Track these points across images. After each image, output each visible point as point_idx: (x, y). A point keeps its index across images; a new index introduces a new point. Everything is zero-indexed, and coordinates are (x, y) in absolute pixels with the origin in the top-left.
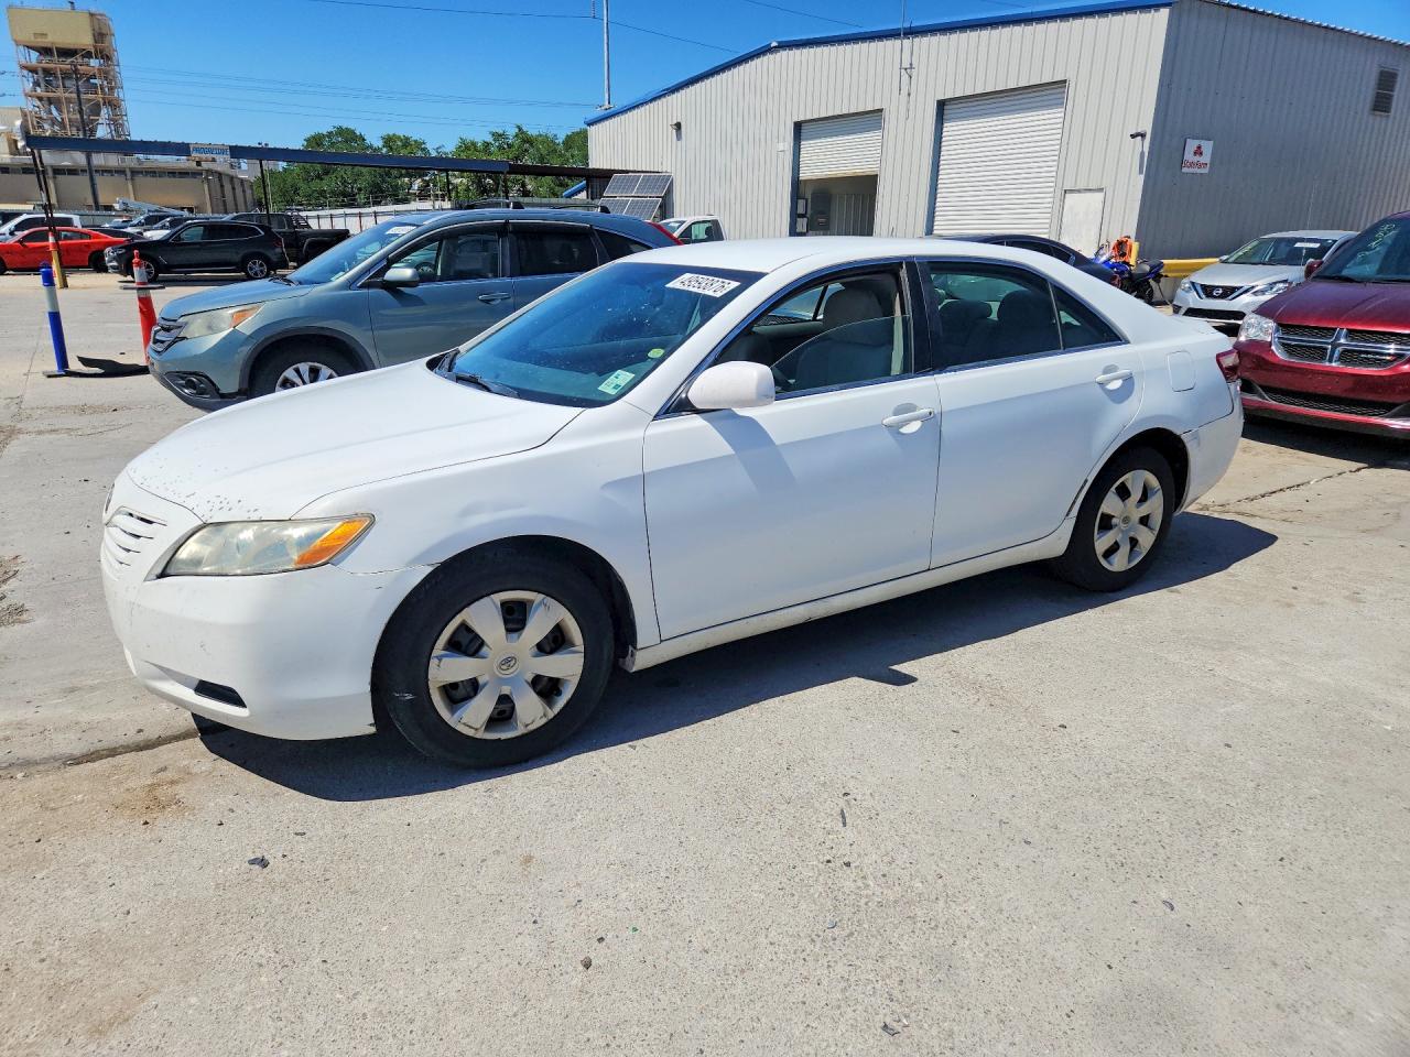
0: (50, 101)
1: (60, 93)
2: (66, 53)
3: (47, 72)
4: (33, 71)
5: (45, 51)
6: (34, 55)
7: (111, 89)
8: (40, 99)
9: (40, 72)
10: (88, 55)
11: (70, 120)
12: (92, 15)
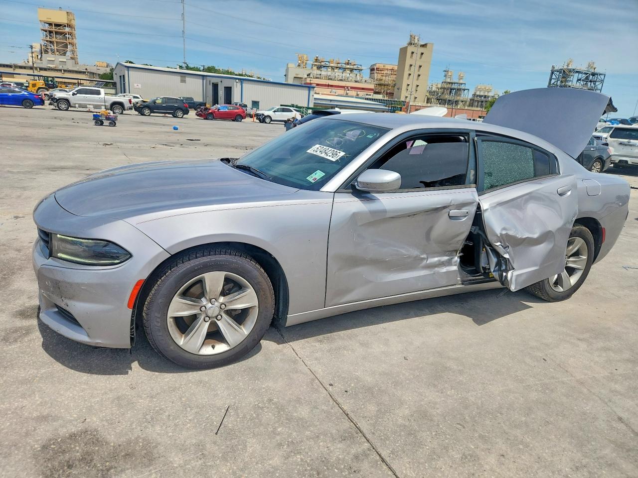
0: (51, 42)
1: (54, 39)
2: (57, 25)
3: (51, 32)
4: (46, 31)
5: (50, 24)
6: (47, 25)
7: (72, 39)
8: (47, 41)
9: (48, 32)
10: (65, 26)
11: (57, 49)
12: (67, 13)
